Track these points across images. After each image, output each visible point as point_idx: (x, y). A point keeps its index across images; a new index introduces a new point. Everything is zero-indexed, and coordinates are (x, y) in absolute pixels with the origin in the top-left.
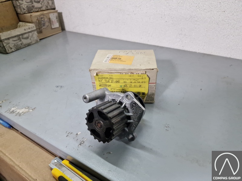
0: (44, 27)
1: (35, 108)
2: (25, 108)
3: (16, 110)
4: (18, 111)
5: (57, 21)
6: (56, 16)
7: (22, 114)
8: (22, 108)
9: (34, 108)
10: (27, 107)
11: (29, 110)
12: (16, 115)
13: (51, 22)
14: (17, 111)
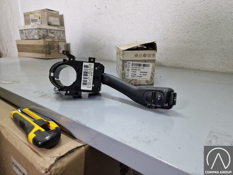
0: (53, 50)
1: (19, 82)
2: (12, 82)
5: (65, 48)
6: (65, 45)
7: (7, 84)
8: (9, 82)
13: (60, 48)
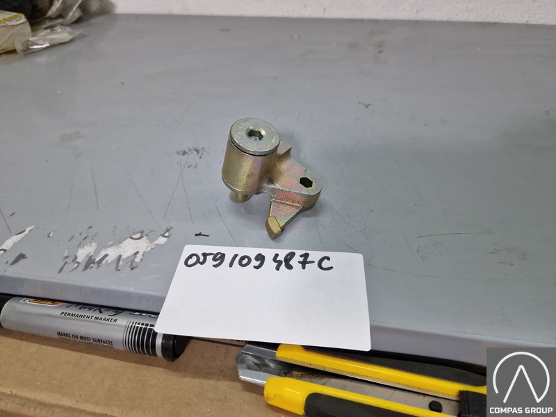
1: (168, 230)
2: (132, 238)
3: (103, 253)
4: (112, 253)
7: (138, 259)
8: (120, 242)
9: (165, 230)
10: (135, 233)
11: (151, 241)
12: (117, 269)
14: (106, 255)
